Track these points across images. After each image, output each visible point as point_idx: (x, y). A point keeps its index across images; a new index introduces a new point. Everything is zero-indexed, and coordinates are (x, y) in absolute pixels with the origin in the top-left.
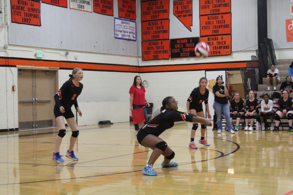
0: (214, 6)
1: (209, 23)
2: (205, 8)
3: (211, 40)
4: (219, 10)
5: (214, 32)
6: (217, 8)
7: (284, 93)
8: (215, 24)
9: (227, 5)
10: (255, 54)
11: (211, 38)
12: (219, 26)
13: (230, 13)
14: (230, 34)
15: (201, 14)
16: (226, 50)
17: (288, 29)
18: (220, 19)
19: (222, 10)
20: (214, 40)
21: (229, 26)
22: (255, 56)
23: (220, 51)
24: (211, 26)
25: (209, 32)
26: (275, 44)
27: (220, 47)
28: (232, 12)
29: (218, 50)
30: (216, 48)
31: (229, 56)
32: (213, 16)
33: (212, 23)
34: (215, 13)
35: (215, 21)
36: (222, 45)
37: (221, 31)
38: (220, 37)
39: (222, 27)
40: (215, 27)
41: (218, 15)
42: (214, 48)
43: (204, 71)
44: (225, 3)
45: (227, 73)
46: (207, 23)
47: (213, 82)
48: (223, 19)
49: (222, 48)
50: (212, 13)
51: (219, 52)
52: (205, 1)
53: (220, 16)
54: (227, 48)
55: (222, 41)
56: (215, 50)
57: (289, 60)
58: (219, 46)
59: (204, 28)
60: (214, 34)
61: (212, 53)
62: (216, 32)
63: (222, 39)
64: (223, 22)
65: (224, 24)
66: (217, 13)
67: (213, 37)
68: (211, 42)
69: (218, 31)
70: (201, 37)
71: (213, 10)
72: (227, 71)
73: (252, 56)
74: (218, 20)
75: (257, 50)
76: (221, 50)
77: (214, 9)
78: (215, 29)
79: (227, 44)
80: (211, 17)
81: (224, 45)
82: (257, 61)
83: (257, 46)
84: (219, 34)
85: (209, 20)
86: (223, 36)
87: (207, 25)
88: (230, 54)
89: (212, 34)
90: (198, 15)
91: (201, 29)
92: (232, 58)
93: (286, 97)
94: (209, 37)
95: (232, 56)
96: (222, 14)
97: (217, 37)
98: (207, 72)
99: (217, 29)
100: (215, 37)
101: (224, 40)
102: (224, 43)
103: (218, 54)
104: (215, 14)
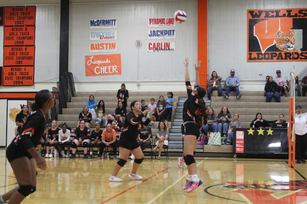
0: (18, 38)
1: (13, 54)
2: (10, 39)
3: (14, 70)
4: (23, 42)
5: (17, 63)
6: (21, 40)
7: (82, 123)
8: (18, 55)
9: (31, 38)
10: (56, 86)
11: (14, 69)
12: (23, 58)
13: (34, 46)
14: (33, 66)
15: (5, 45)
16: (28, 80)
17: (87, 64)
18: (24, 51)
19: (27, 42)
20: (17, 70)
21: (32, 58)
22: (56, 88)
23: (22, 81)
24: (15, 57)
25: (13, 62)
26: (75, 77)
27: (23, 78)
28: (36, 45)
29: (21, 81)
30: (18, 78)
31: (31, 87)
32: (17, 47)
33: (15, 54)
34: (19, 44)
35: (19, 52)
36: (25, 76)
37: (25, 62)
38: (23, 68)
39: (26, 59)
40: (19, 58)
41: (22, 47)
42: (17, 78)
43: (6, 100)
44: (29, 36)
45: (29, 103)
46: (11, 53)
47: (15, 110)
48: (27, 51)
49: (25, 79)
50: (16, 45)
51: (22, 83)
52: (10, 33)
53: (24, 48)
54: (29, 79)
55: (25, 72)
56: (18, 80)
57: (87, 93)
58: (21, 76)
59: (7, 58)
60: (17, 65)
61: (15, 83)
62: (19, 62)
63: (25, 70)
64: (27, 54)
65: (27, 56)
66: (21, 44)
67: (16, 67)
68: (14, 72)
69: (22, 62)
70: (4, 66)
71: (17, 42)
72: (29, 101)
73: (53, 88)
74: (22, 51)
75: (58, 82)
76: (24, 81)
77: (19, 40)
78: (19, 60)
79: (30, 75)
80: (15, 49)
81: (27, 76)
82: (58, 92)
83: (59, 78)
84: (22, 65)
85: (13, 51)
86: (26, 67)
87: (11, 56)
88: (32, 84)
89: (15, 65)
90: (3, 46)
91: (5, 59)
92: (34, 88)
93: (83, 126)
94: (12, 67)
95: (34, 86)
96: (26, 46)
97: (20, 67)
98: (9, 101)
99: (21, 60)
100: (18, 67)
101: (27, 71)
102: (26, 74)
103: (21, 84)
104: (19, 46)
